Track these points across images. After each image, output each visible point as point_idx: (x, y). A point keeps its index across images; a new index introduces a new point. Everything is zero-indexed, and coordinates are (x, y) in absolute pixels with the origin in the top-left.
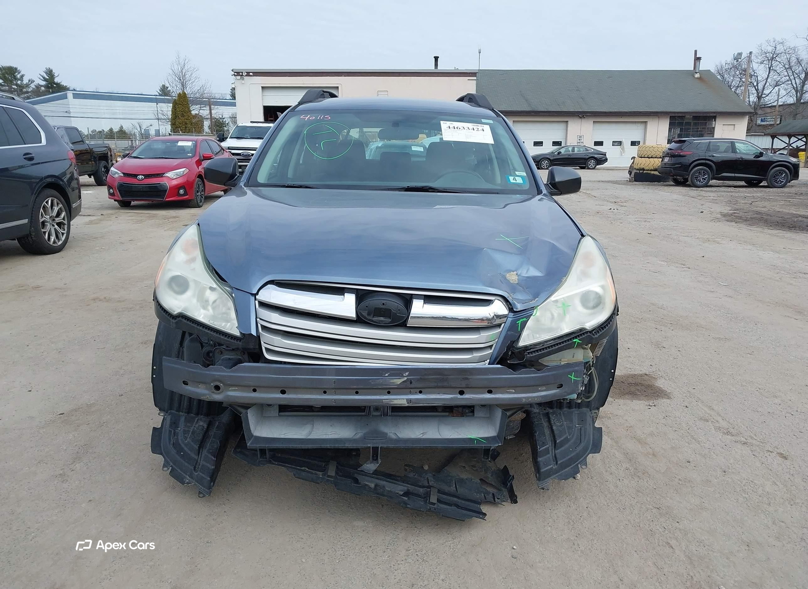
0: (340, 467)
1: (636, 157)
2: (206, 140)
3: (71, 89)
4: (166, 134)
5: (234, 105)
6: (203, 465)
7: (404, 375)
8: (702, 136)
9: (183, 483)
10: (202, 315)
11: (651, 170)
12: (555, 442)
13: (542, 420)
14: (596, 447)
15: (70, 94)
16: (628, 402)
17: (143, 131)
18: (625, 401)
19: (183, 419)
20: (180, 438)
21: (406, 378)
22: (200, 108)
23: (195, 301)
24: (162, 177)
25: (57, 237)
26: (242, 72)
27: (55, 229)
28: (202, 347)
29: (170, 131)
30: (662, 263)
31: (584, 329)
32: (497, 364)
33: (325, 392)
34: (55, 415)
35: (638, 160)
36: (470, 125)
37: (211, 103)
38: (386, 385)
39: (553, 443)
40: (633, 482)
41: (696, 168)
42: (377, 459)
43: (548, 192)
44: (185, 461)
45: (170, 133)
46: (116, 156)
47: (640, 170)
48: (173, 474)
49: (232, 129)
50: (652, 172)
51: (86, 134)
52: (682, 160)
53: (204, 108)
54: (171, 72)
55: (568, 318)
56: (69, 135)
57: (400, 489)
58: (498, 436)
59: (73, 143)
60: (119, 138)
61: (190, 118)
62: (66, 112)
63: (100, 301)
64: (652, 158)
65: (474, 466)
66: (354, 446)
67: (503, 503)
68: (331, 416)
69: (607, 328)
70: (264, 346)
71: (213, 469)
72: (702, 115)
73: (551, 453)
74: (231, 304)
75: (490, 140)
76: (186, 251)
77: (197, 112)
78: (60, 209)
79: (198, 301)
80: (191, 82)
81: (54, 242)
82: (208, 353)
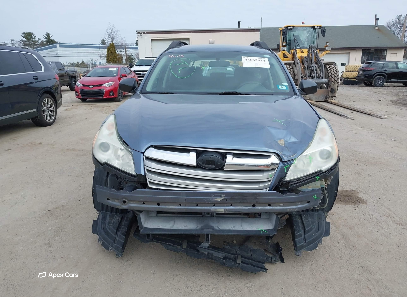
0: (189, 243)
1: (344, 71)
2: (123, 67)
3: (59, 42)
4: (104, 64)
5: (137, 48)
6: (118, 241)
7: (223, 196)
8: (379, 59)
9: (108, 250)
10: (116, 164)
11: (352, 78)
12: (305, 230)
13: (298, 218)
14: (327, 233)
15: (58, 45)
16: (343, 205)
17: (93, 63)
18: (341, 205)
19: (108, 216)
20: (107, 226)
21: (223, 198)
22: (121, 50)
23: (113, 155)
24: (101, 86)
25: (50, 118)
26: (141, 32)
27: (49, 114)
28: (117, 179)
29: (106, 62)
30: (359, 128)
31: (321, 171)
32: (273, 191)
33: (180, 205)
34: (46, 211)
35: (345, 73)
36: (257, 58)
37: (126, 48)
38: (213, 201)
39: (304, 230)
40: (348, 251)
41: (377, 77)
42: (208, 240)
43: (300, 94)
44: (109, 238)
45: (106, 63)
46: (80, 76)
47: (346, 78)
48: (103, 245)
49: (136, 61)
50: (353, 79)
51: (66, 65)
52: (369, 73)
53: (123, 51)
54: (106, 33)
55: (312, 164)
56: (57, 66)
57: (221, 255)
58: (274, 229)
59: (59, 70)
60: (81, 66)
61: (116, 56)
62: (56, 54)
63: (70, 150)
64: (353, 72)
65: (261, 242)
66: (196, 233)
67: (276, 263)
68: (184, 216)
69: (334, 170)
70: (148, 180)
71: (124, 243)
72: (379, 49)
73: (302, 236)
74: (131, 158)
75: (268, 66)
76: (108, 129)
77: (119, 53)
78: (52, 103)
79: (114, 155)
80: (116, 38)
81: (49, 120)
82: (120, 183)
